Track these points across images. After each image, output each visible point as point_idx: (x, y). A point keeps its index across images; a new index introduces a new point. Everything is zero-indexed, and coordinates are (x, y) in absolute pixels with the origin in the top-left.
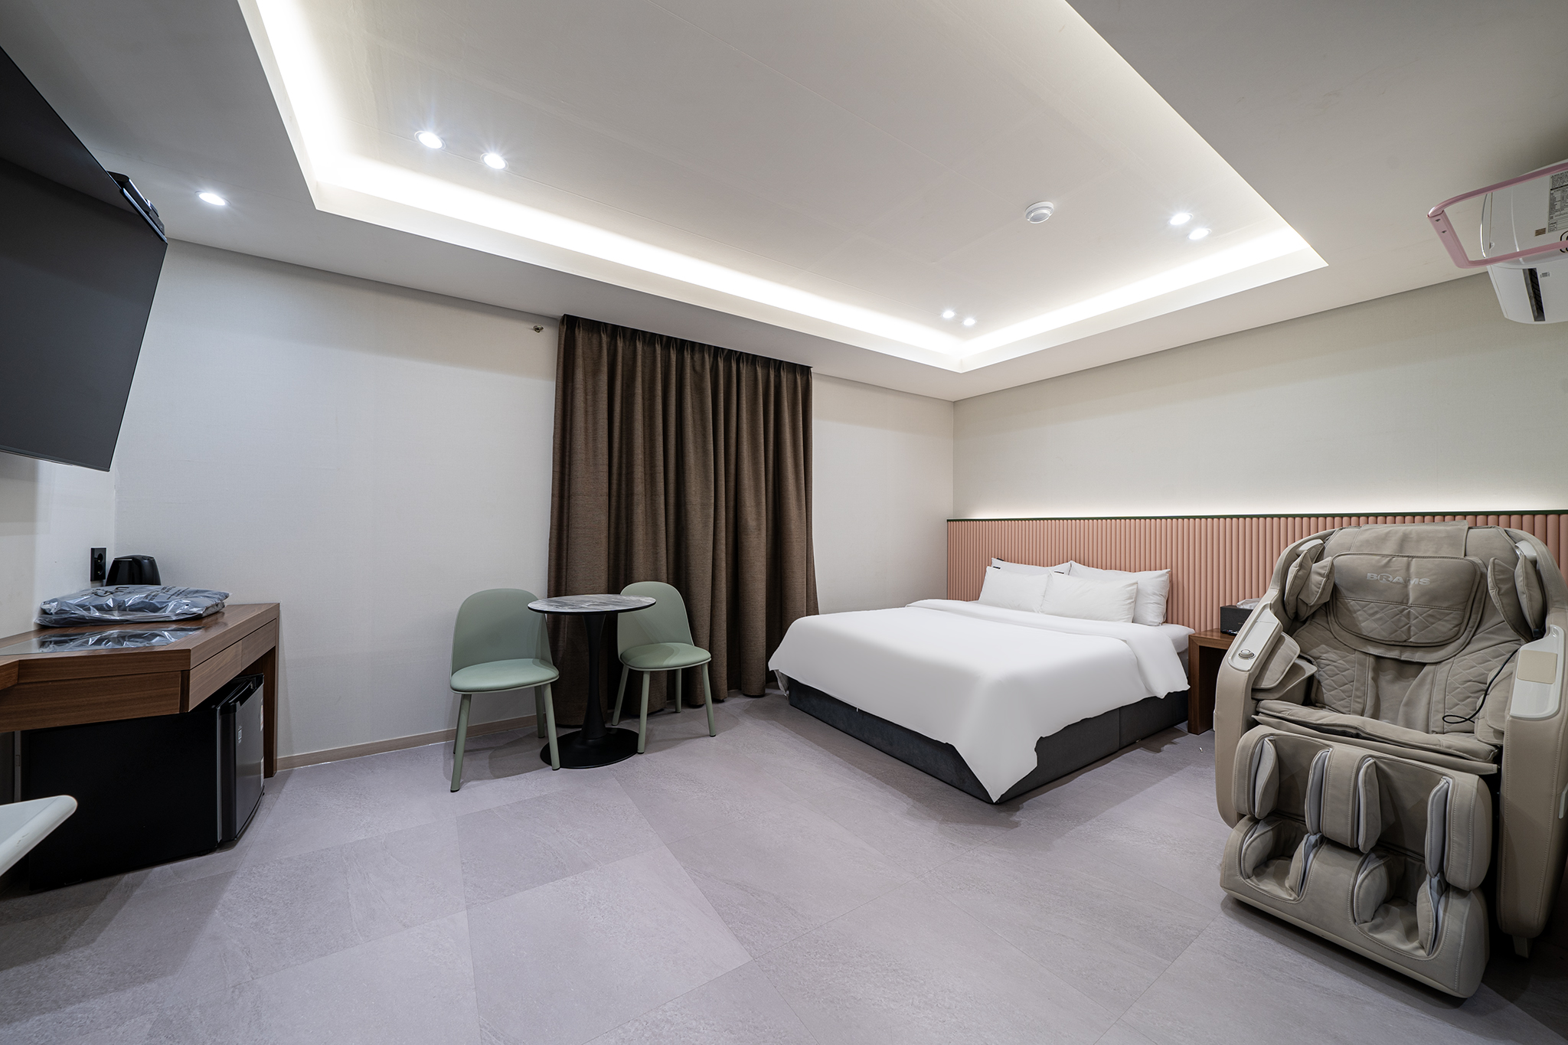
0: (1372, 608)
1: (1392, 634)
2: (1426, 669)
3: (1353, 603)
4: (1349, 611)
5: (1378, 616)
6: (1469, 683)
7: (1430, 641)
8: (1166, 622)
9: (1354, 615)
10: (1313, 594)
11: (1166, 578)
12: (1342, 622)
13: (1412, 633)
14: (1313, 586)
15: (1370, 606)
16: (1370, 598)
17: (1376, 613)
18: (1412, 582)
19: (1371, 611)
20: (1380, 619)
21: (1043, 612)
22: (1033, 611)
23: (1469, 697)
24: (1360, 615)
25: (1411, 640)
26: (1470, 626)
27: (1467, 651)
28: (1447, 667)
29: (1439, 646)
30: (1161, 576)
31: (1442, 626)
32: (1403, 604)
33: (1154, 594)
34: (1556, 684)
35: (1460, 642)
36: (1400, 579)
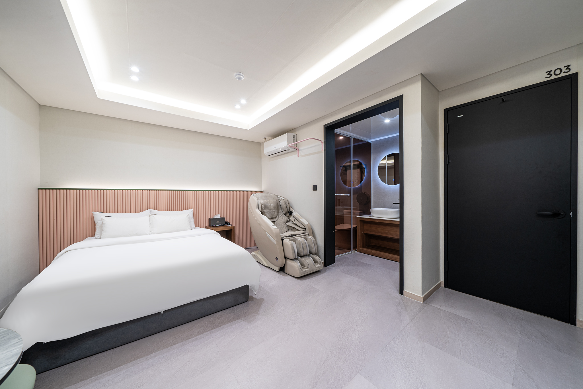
0: (267, 211)
1: (271, 216)
3: (265, 210)
6: (283, 223)
8: (195, 227)
10: (263, 210)
12: (265, 214)
14: (263, 208)
16: (267, 209)
23: (284, 225)
26: (278, 213)
27: (279, 217)
28: (278, 221)
29: (276, 217)
30: (192, 211)
31: (276, 213)
32: (271, 210)
33: (192, 218)
34: (303, 219)
35: (278, 216)
36: (270, 205)
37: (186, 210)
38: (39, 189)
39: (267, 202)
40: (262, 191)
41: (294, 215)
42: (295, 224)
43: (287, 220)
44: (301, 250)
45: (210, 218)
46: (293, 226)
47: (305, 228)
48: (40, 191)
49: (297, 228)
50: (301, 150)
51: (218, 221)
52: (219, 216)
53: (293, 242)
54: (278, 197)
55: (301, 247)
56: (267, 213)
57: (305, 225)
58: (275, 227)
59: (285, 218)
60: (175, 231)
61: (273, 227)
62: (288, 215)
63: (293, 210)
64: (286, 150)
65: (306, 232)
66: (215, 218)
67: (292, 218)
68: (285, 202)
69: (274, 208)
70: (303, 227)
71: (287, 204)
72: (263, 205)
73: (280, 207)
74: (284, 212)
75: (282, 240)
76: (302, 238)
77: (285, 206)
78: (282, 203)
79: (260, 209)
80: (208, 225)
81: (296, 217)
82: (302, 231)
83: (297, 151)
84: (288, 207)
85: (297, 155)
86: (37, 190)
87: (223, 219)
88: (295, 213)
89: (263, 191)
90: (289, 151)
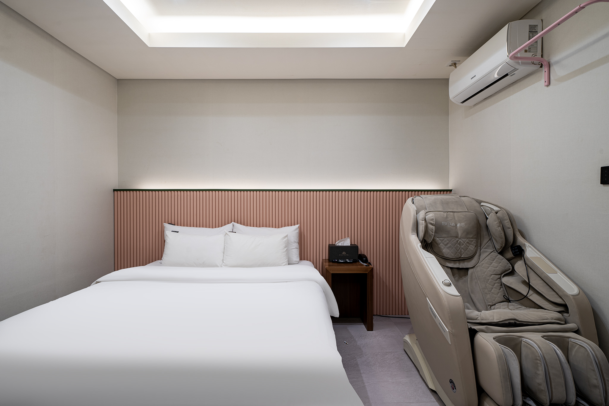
0: (446, 241)
1: (455, 254)
2: (470, 271)
3: (437, 239)
4: (437, 244)
5: (449, 245)
6: (492, 276)
7: (469, 256)
8: (301, 259)
9: (439, 246)
10: (430, 236)
11: (297, 231)
12: (435, 251)
13: (462, 253)
14: (430, 231)
15: (444, 240)
16: (444, 235)
17: (448, 243)
18: (458, 226)
19: (446, 243)
20: (450, 247)
21: (226, 265)
22: (217, 266)
23: (495, 283)
24: (442, 245)
25: (462, 256)
26: (479, 246)
27: (481, 259)
28: (478, 269)
29: (470, 258)
30: (296, 229)
31: (472, 248)
32: (457, 237)
33: (295, 242)
34: (560, 274)
35: (478, 254)
36: (453, 224)
37: (287, 228)
38: (114, 190)
39: (447, 217)
40: (447, 191)
41: (528, 259)
42: (530, 287)
43: (507, 268)
44: (540, 384)
45: (331, 243)
46: (523, 290)
47: (565, 306)
48: (116, 192)
49: (534, 298)
50: (557, 62)
51: (344, 253)
52: (347, 243)
53: (509, 351)
54: (482, 204)
55: (541, 372)
56: (446, 245)
57: (567, 296)
58: (453, 290)
59: (501, 263)
60: (259, 266)
61: (447, 289)
62: (510, 254)
63: (527, 244)
64: (507, 75)
65: (569, 319)
66: (340, 244)
67: (519, 266)
68: (498, 218)
69: (467, 233)
70: (559, 301)
71: (507, 224)
72: (432, 224)
73: (484, 232)
74: (498, 247)
75: (473, 333)
76: (548, 338)
77: (500, 229)
78: (492, 221)
79: (421, 234)
80: (327, 258)
81: (533, 264)
82: (551, 314)
83: (545, 69)
84: (510, 232)
85: (542, 82)
86: (113, 192)
87: (354, 248)
88: (530, 253)
89: (451, 191)
90: (518, 75)
